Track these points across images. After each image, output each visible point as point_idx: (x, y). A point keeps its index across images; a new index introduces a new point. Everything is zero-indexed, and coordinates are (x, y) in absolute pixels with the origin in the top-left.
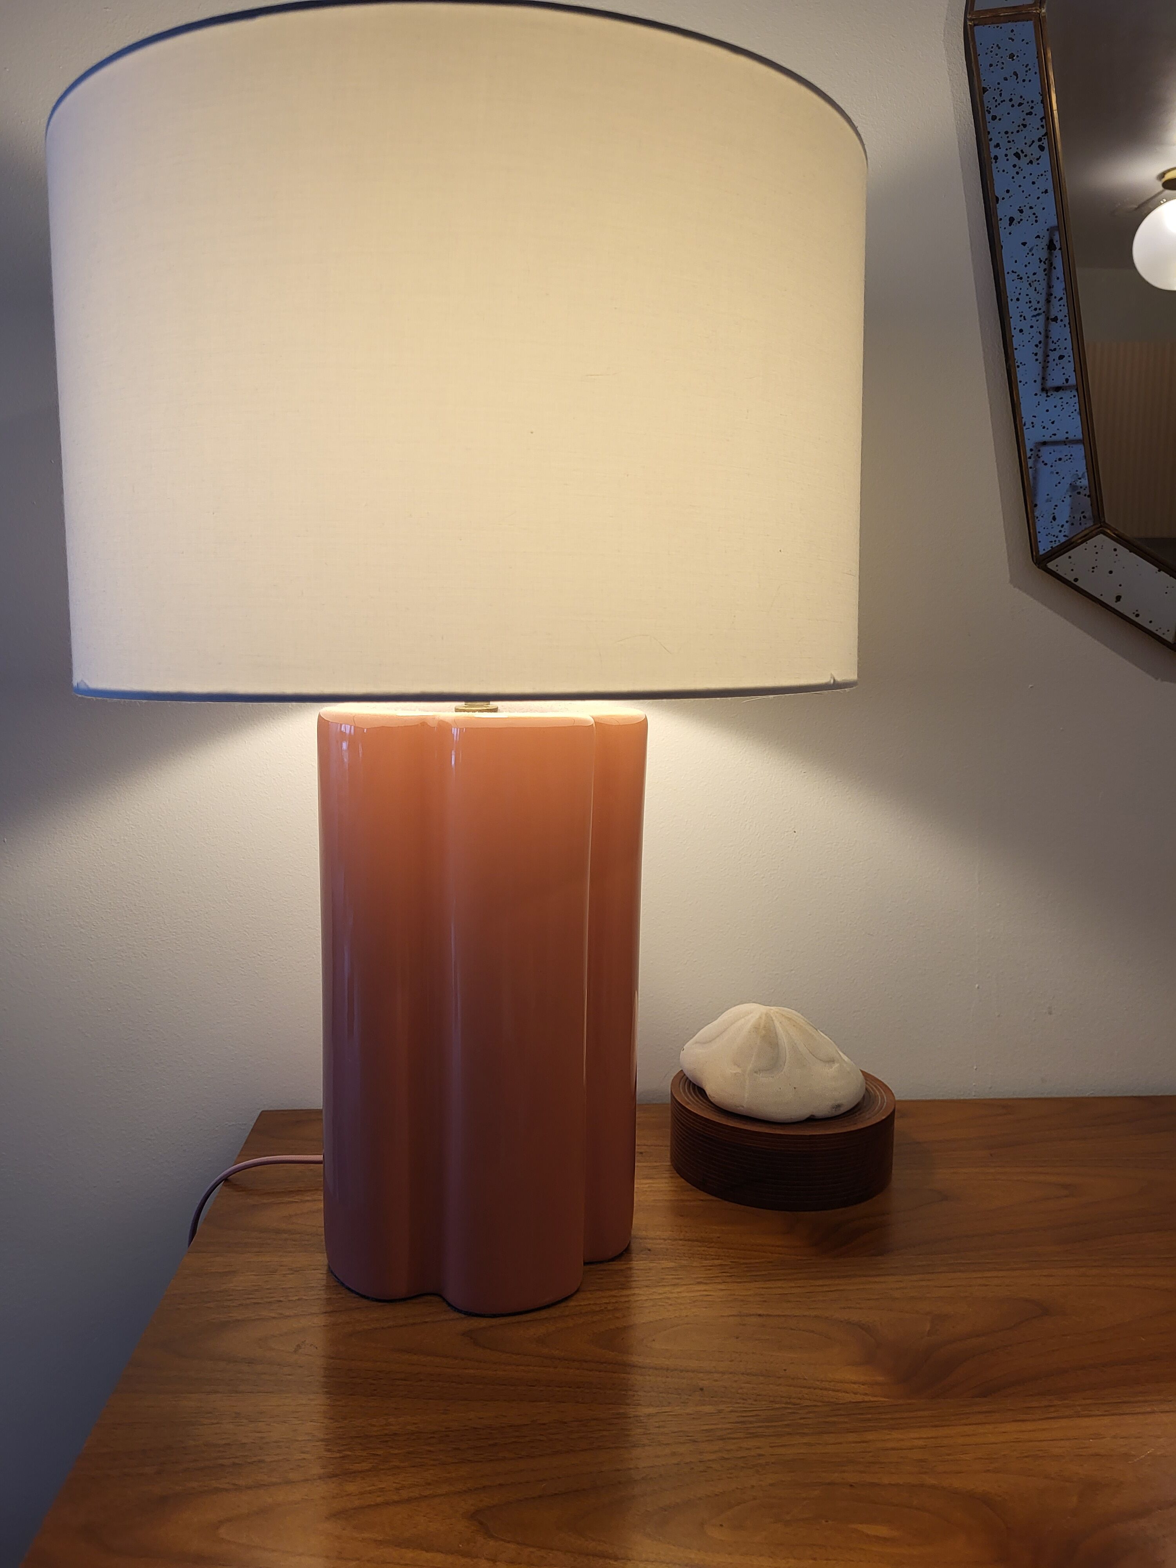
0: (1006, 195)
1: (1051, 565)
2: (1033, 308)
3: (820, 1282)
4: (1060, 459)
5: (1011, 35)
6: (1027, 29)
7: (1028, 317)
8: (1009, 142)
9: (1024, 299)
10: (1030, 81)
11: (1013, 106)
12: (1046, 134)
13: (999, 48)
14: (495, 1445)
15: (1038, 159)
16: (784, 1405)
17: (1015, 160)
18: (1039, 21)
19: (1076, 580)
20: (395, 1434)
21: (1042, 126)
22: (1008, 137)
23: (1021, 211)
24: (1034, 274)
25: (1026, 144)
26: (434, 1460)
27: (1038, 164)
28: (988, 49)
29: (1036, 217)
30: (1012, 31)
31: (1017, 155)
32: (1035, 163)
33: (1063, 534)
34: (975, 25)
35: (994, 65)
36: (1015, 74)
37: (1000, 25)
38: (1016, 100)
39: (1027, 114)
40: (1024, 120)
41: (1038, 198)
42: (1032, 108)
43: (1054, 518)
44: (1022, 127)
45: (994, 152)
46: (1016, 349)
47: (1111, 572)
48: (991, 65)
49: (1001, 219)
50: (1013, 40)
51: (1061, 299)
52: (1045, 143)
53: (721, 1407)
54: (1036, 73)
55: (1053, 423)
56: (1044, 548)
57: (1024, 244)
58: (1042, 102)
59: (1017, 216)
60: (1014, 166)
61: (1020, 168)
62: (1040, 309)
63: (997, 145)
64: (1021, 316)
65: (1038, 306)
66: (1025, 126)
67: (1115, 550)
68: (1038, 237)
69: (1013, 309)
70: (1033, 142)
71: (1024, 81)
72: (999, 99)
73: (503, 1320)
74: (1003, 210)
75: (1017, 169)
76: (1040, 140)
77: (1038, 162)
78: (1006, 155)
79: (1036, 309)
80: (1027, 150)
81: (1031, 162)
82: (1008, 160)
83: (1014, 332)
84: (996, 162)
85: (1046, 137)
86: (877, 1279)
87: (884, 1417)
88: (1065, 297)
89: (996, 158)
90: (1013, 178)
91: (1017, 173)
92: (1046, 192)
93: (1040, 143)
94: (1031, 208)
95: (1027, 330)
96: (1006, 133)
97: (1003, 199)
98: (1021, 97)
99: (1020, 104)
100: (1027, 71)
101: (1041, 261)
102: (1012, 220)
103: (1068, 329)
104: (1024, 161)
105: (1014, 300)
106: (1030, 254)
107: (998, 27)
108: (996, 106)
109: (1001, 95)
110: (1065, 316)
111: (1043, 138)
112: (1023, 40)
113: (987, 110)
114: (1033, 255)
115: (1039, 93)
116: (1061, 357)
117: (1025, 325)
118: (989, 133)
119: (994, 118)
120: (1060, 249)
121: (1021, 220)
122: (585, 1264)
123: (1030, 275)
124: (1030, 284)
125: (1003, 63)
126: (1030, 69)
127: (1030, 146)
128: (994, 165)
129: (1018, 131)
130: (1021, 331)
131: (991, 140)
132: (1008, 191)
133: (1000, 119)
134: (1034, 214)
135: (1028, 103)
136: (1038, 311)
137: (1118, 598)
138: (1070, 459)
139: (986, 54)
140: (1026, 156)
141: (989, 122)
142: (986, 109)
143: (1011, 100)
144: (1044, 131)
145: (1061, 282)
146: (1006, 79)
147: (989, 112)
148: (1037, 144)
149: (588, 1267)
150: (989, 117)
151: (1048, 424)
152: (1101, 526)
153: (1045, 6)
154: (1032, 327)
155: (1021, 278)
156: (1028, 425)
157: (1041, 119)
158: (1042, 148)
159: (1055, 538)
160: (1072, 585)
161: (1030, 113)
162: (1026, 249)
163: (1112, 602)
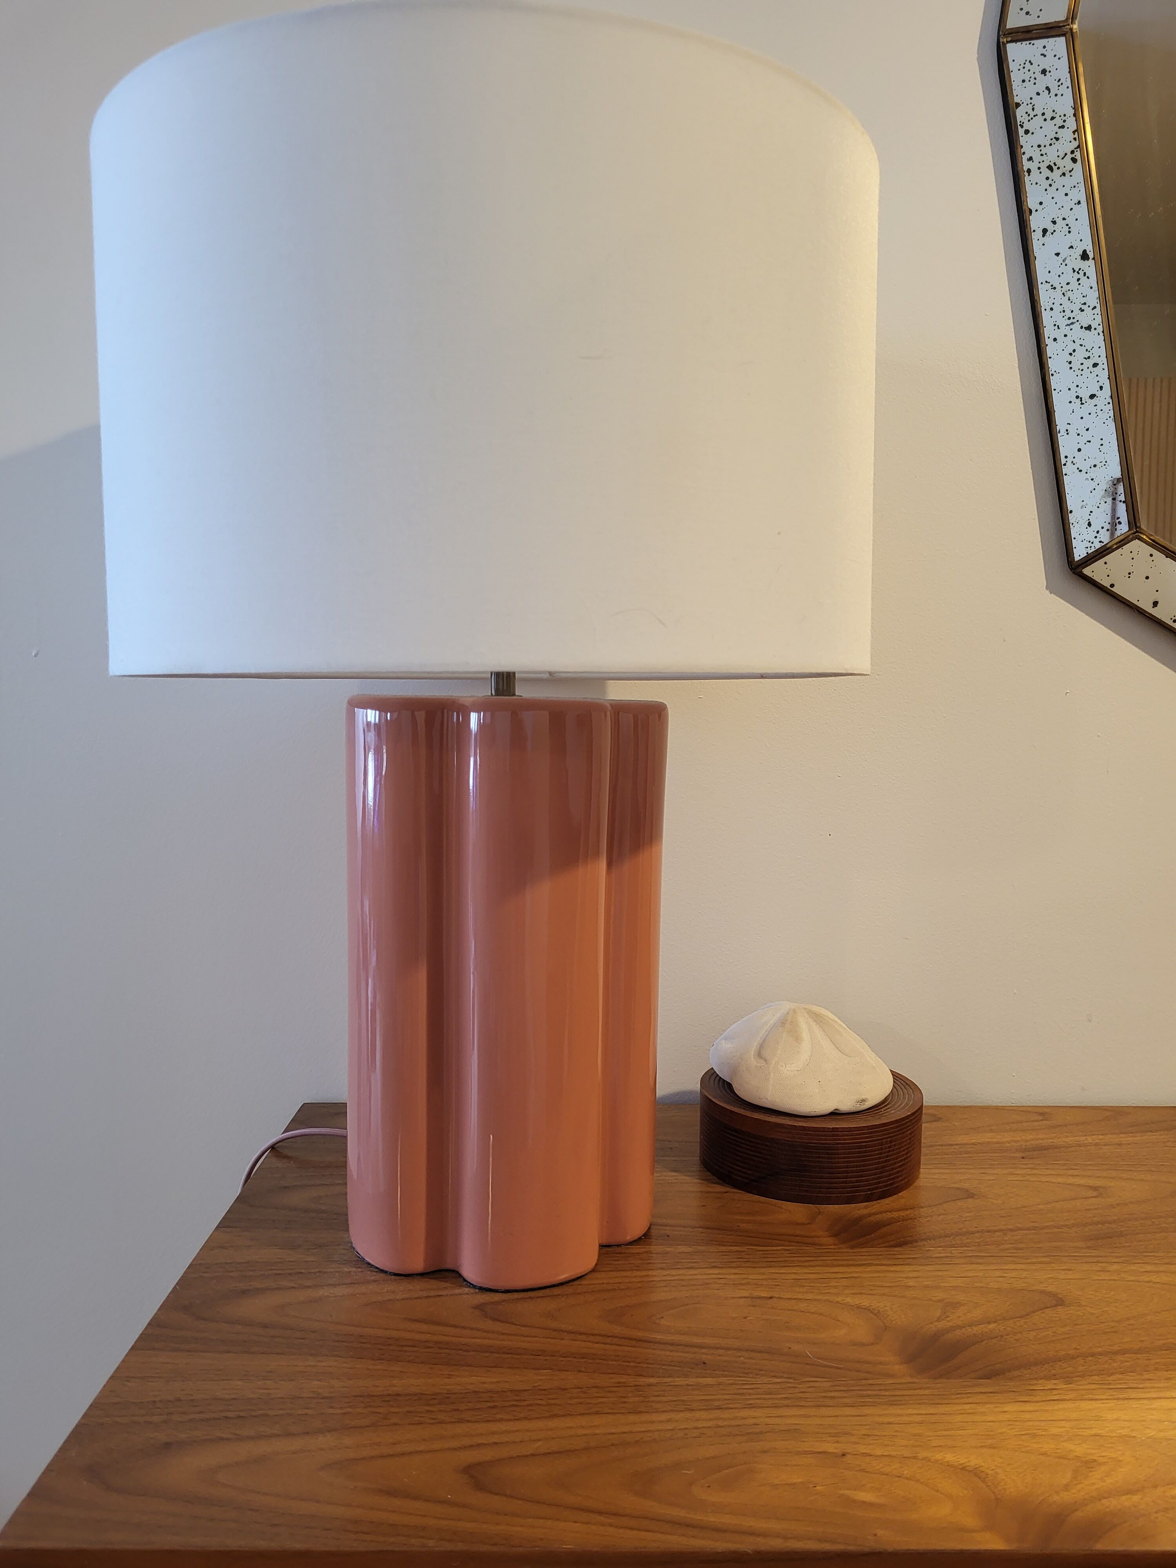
0: (1040, 207)
1: (1087, 571)
2: (1066, 318)
3: (836, 1269)
4: (1095, 466)
5: (1044, 51)
6: (1058, 44)
7: (1062, 327)
8: (1042, 155)
9: (1056, 307)
10: (1062, 95)
11: (1045, 120)
12: (1079, 147)
13: (1032, 64)
14: (495, 1407)
15: (1070, 171)
16: (787, 1380)
17: (1048, 173)
18: (1070, 36)
19: (1112, 586)
20: (398, 1395)
21: (1075, 139)
22: (1041, 150)
23: (1054, 222)
24: (1068, 284)
25: (1058, 156)
26: (433, 1419)
27: (1071, 176)
28: (1020, 65)
29: (1069, 228)
30: (1044, 47)
31: (1050, 168)
32: (1068, 174)
33: (1098, 539)
34: (1008, 42)
35: (1027, 80)
36: (1048, 88)
37: (1032, 42)
38: (1048, 116)
39: (1060, 127)
40: (1056, 133)
41: (1071, 209)
42: (1064, 121)
43: (1089, 524)
44: (1054, 140)
45: (1026, 165)
46: (1050, 358)
47: (1147, 578)
48: (1024, 81)
49: (1034, 231)
50: (1045, 56)
51: (1095, 307)
52: (1077, 155)
53: (722, 1380)
54: (1068, 87)
55: (1087, 430)
56: (1079, 552)
57: (1057, 254)
58: (1075, 115)
59: (1050, 227)
60: (1047, 178)
61: (1053, 180)
62: (1074, 318)
63: (1030, 159)
64: (1055, 325)
65: (1072, 315)
66: (1057, 139)
67: (1151, 555)
68: (1071, 247)
69: (1047, 319)
70: (1066, 154)
71: (1056, 95)
72: (1032, 114)
73: (516, 1295)
74: (1036, 222)
75: (1050, 181)
76: (1072, 152)
77: (1071, 174)
78: (1039, 168)
79: (1069, 318)
80: (1060, 163)
81: (1064, 174)
82: (1040, 173)
83: (1047, 341)
84: (1029, 175)
85: (1078, 150)
86: (893, 1268)
87: (884, 1394)
88: (1098, 306)
89: (1029, 171)
90: (1046, 190)
91: (1050, 185)
92: (1079, 203)
93: (1073, 156)
94: (1064, 219)
95: (1060, 338)
96: (1039, 146)
97: (1036, 211)
98: (1054, 111)
99: (1053, 118)
100: (1059, 86)
101: (1074, 271)
102: (1045, 231)
103: (1101, 337)
104: (1057, 173)
105: (1048, 309)
106: (1064, 264)
107: (1030, 43)
108: (1029, 121)
109: (1033, 109)
110: (1099, 325)
111: (1075, 150)
112: (1055, 56)
113: (1020, 125)
114: (1066, 265)
115: (1072, 107)
116: (1095, 365)
117: (1058, 334)
118: (1022, 147)
119: (1027, 132)
120: (1094, 259)
121: (1054, 231)
122: (602, 1246)
123: (1064, 285)
124: (1063, 294)
125: (1035, 79)
126: (1062, 84)
127: (1063, 159)
128: (1027, 178)
129: (1051, 145)
130: (1055, 340)
131: (1024, 153)
132: (1041, 203)
133: (1033, 133)
134: (1067, 225)
135: (1060, 116)
136: (1072, 320)
137: (1155, 604)
138: (1105, 465)
139: (1019, 70)
140: (1058, 168)
141: (1022, 136)
142: (1019, 124)
143: (1043, 114)
144: (1076, 144)
145: (1095, 291)
146: (1038, 94)
147: (1022, 126)
148: (1069, 156)
149: (605, 1249)
150: (1021, 131)
151: (1082, 431)
152: (1137, 532)
153: (1076, 22)
154: (1066, 336)
155: (1055, 288)
156: (1063, 432)
157: (1074, 132)
158: (1074, 160)
159: (1090, 544)
160: (1107, 592)
161: (1063, 127)
162: (1060, 259)
163: (1149, 608)
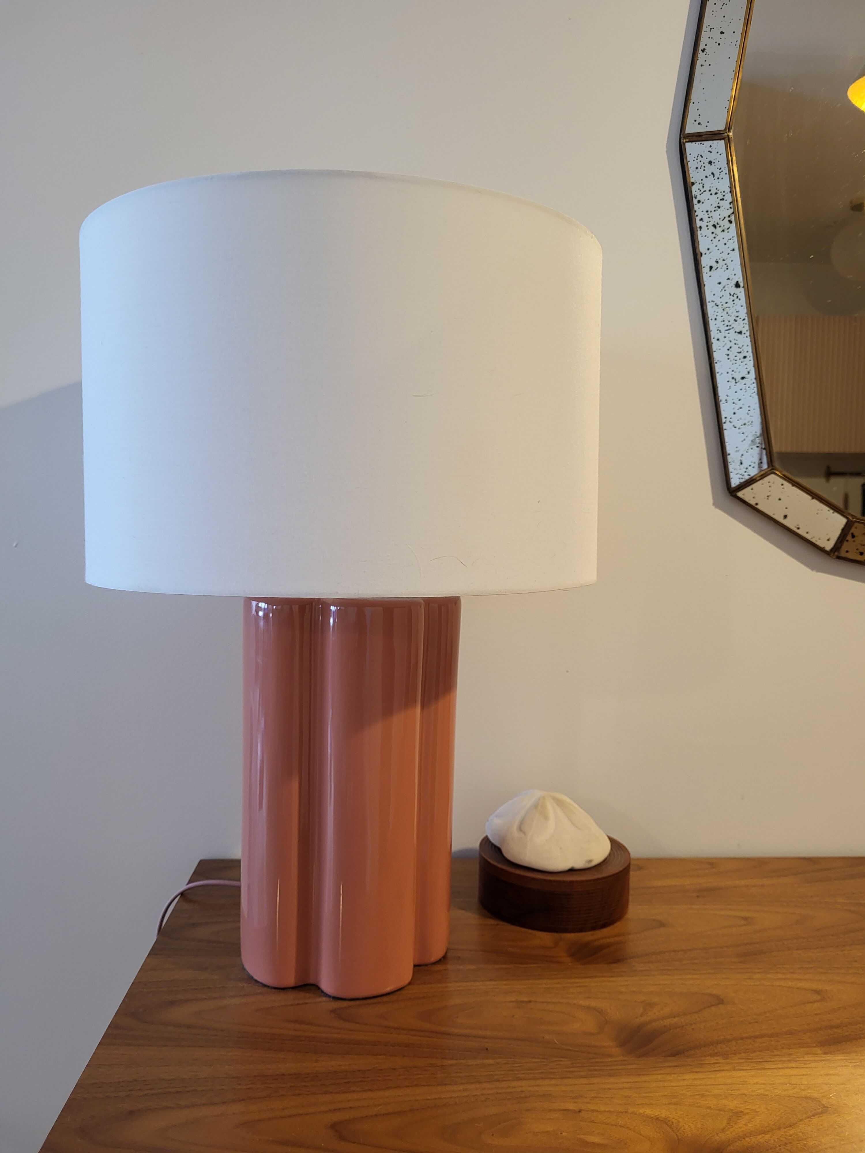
0: (708, 252)
1: (740, 494)
2: (726, 325)
3: (573, 980)
4: (745, 424)
5: (710, 149)
6: (719, 145)
7: (723, 330)
8: (709, 217)
9: (719, 319)
10: (722, 178)
11: (711, 194)
12: (733, 213)
13: (702, 157)
14: (348, 1082)
15: (728, 229)
16: (541, 1060)
17: (712, 229)
18: (728, 140)
19: (757, 504)
20: (283, 1075)
21: (731, 208)
22: (708, 214)
23: (717, 262)
24: (726, 303)
25: (720, 219)
26: (309, 1091)
27: (728, 232)
28: (695, 157)
29: (727, 266)
30: (711, 146)
31: (714, 226)
32: (726, 231)
33: (747, 474)
34: (686, 142)
35: (699, 168)
36: (713, 174)
37: (703, 142)
38: (714, 191)
39: (721, 200)
40: (719, 203)
41: (728, 254)
42: (724, 196)
43: (741, 463)
44: (717, 208)
45: (699, 223)
46: (715, 351)
47: (780, 499)
48: (697, 168)
49: (704, 267)
50: (711, 152)
51: (744, 319)
52: (733, 218)
53: (499, 1060)
54: (726, 174)
55: (740, 400)
56: (735, 482)
57: (719, 283)
58: (731, 192)
59: (715, 265)
60: (713, 233)
61: (716, 234)
62: (730, 326)
63: (701, 219)
64: (718, 330)
65: (729, 324)
66: (719, 207)
67: (782, 485)
68: (728, 279)
69: (713, 326)
70: (725, 218)
71: (718, 178)
72: (702, 190)
73: (358, 1002)
74: (705, 262)
75: (714, 235)
76: (729, 216)
77: (728, 230)
78: (707, 226)
79: (727, 326)
80: (721, 223)
81: (723, 231)
82: (708, 229)
83: (713, 341)
84: (700, 230)
85: (733, 215)
86: (611, 979)
87: (606, 1068)
88: (747, 318)
89: (700, 227)
90: (712, 240)
91: (715, 238)
92: (734, 250)
93: (729, 219)
94: (724, 260)
95: (722, 339)
96: (707, 211)
97: (705, 254)
98: (717, 189)
99: (716, 193)
100: (720, 172)
101: (730, 295)
102: (711, 268)
103: (749, 339)
104: (719, 230)
105: (714, 319)
106: (724, 290)
107: (701, 144)
108: (700, 194)
109: (703, 187)
110: (747, 331)
111: (731, 215)
112: (718, 152)
113: (695, 197)
114: (725, 291)
115: (728, 186)
116: (745, 357)
117: (720, 336)
118: (696, 211)
119: (699, 202)
120: (743, 287)
121: (717, 268)
122: (415, 966)
123: (724, 303)
124: (723, 310)
125: (704, 167)
126: (722, 171)
127: (723, 220)
128: (699, 232)
129: (715, 211)
130: (718, 340)
131: (697, 216)
132: (708, 249)
133: (703, 203)
134: (726, 264)
135: (721, 192)
136: (729, 327)
137: (785, 517)
138: (751, 424)
139: (694, 161)
140: (720, 227)
141: (696, 205)
142: (693, 196)
143: (710, 190)
144: (731, 211)
145: (744, 308)
146: (706, 177)
147: (696, 198)
148: (727, 219)
149: (417, 968)
150: (695, 201)
151: (736, 401)
152: (772, 469)
153: (732, 131)
154: (725, 337)
155: (718, 306)
156: (723, 401)
157: (730, 203)
158: (730, 222)
159: (741, 477)
160: (753, 508)
161: (723, 199)
162: (721, 286)
163: (781, 519)
